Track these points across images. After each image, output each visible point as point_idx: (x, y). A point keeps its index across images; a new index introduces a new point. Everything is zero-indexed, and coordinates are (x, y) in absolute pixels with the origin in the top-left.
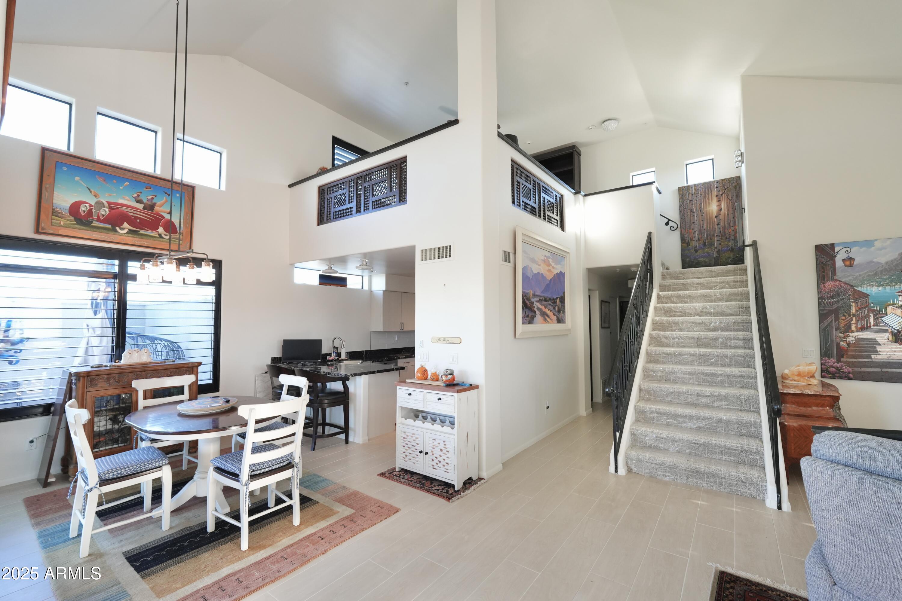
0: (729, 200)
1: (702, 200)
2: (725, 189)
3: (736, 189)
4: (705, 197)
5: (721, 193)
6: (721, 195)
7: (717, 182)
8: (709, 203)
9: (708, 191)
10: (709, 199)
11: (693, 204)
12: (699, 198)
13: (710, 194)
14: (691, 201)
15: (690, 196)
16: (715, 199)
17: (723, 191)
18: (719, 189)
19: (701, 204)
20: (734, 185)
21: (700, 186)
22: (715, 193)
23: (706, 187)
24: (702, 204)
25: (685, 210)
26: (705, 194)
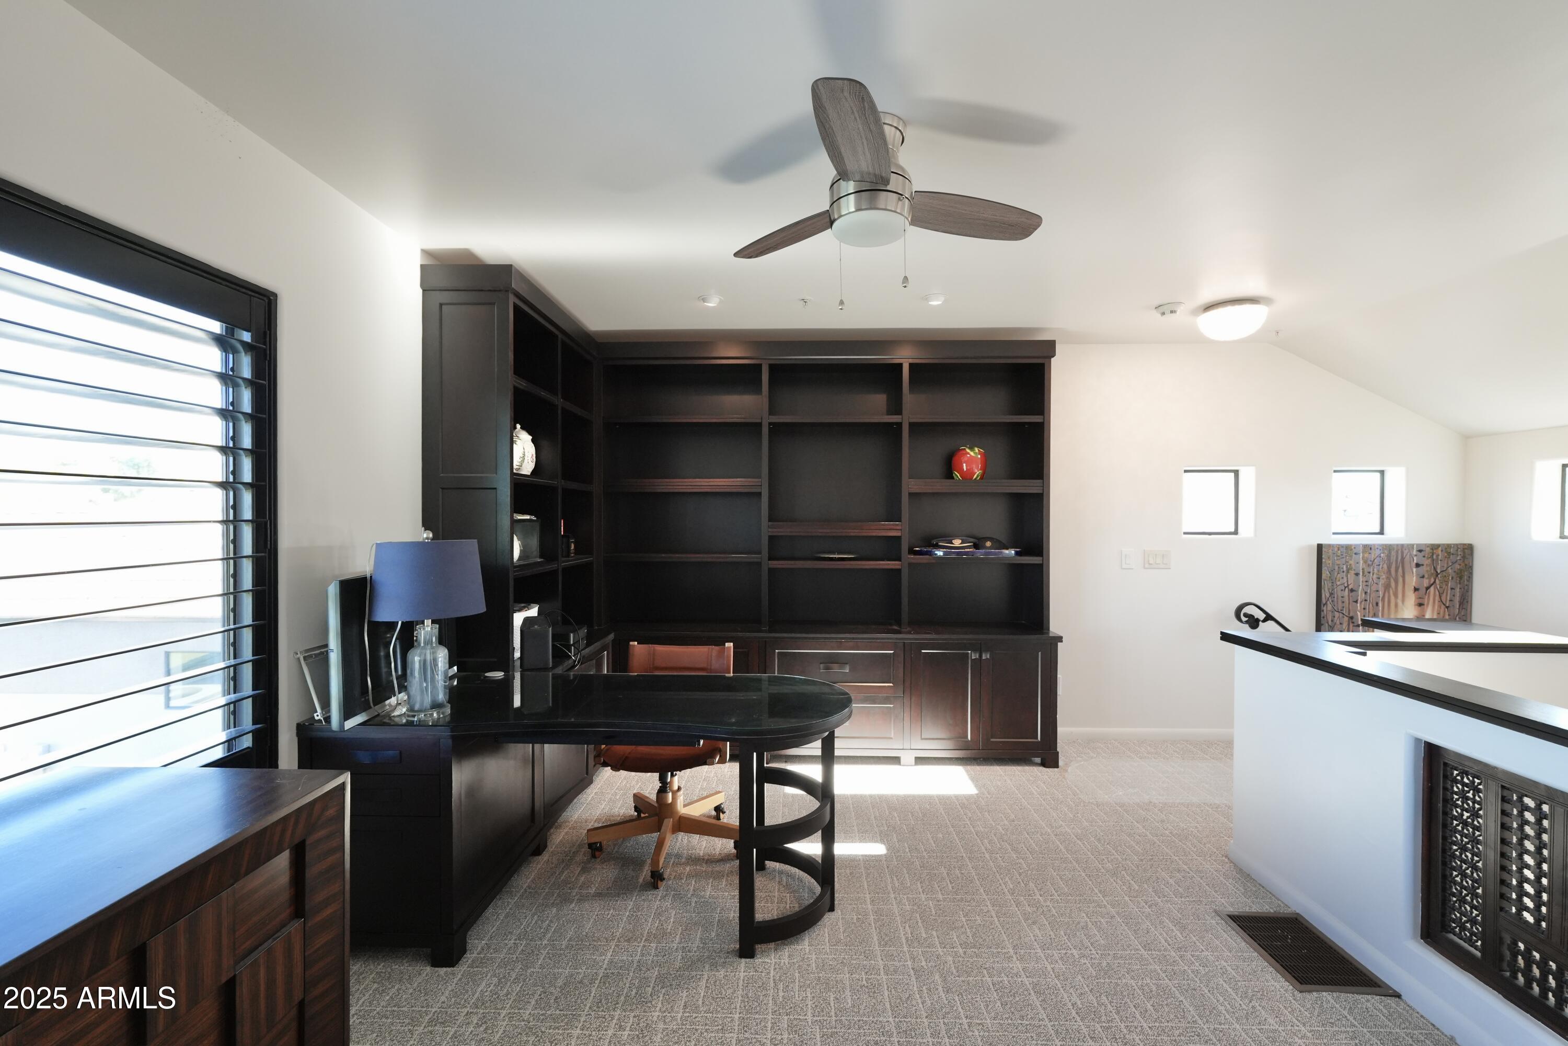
0: (1443, 607)
1: (1381, 594)
2: (1437, 574)
3: (1461, 578)
4: (1387, 587)
5: (1426, 583)
6: (1427, 588)
7: (1420, 551)
8: (1396, 605)
9: (1397, 571)
10: (1396, 596)
11: (1356, 602)
12: (1374, 588)
13: (1400, 580)
14: (1352, 591)
15: (1351, 576)
16: (1411, 599)
17: (1432, 580)
18: (1423, 570)
19: (1377, 604)
20: (1457, 566)
21: (1378, 552)
22: (1412, 580)
23: (1393, 559)
24: (1380, 604)
25: (1337, 614)
26: (1388, 578)
